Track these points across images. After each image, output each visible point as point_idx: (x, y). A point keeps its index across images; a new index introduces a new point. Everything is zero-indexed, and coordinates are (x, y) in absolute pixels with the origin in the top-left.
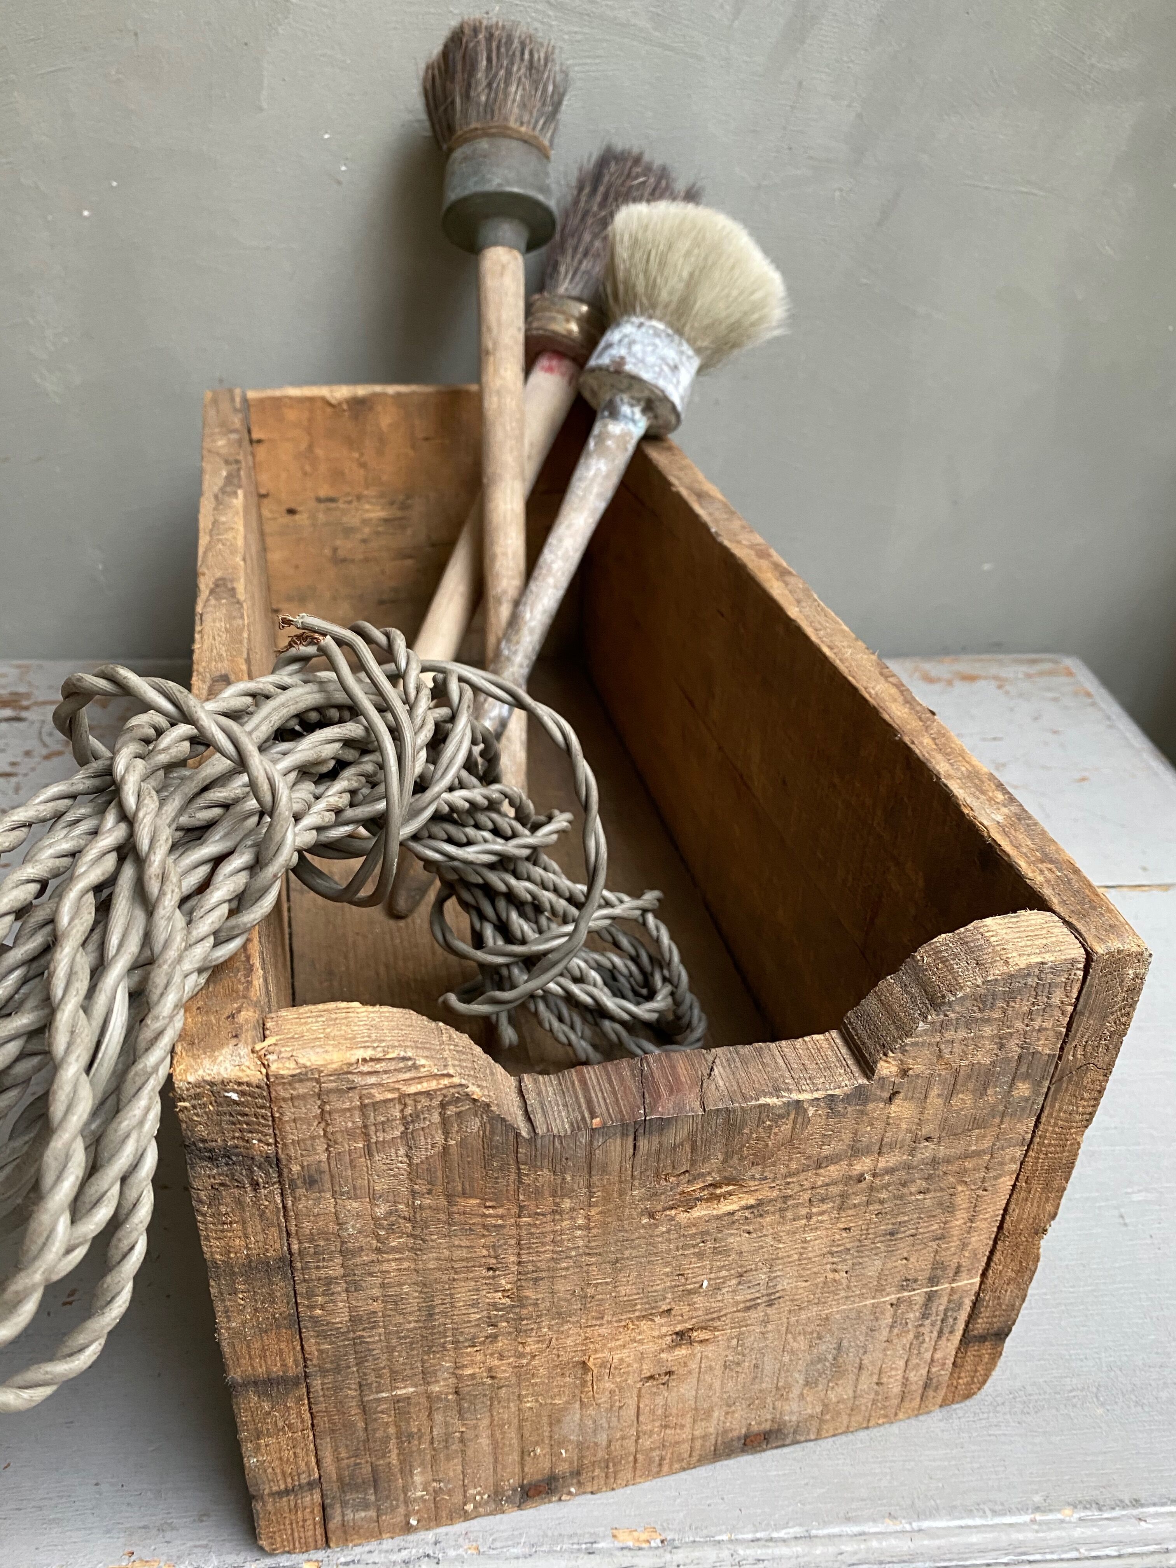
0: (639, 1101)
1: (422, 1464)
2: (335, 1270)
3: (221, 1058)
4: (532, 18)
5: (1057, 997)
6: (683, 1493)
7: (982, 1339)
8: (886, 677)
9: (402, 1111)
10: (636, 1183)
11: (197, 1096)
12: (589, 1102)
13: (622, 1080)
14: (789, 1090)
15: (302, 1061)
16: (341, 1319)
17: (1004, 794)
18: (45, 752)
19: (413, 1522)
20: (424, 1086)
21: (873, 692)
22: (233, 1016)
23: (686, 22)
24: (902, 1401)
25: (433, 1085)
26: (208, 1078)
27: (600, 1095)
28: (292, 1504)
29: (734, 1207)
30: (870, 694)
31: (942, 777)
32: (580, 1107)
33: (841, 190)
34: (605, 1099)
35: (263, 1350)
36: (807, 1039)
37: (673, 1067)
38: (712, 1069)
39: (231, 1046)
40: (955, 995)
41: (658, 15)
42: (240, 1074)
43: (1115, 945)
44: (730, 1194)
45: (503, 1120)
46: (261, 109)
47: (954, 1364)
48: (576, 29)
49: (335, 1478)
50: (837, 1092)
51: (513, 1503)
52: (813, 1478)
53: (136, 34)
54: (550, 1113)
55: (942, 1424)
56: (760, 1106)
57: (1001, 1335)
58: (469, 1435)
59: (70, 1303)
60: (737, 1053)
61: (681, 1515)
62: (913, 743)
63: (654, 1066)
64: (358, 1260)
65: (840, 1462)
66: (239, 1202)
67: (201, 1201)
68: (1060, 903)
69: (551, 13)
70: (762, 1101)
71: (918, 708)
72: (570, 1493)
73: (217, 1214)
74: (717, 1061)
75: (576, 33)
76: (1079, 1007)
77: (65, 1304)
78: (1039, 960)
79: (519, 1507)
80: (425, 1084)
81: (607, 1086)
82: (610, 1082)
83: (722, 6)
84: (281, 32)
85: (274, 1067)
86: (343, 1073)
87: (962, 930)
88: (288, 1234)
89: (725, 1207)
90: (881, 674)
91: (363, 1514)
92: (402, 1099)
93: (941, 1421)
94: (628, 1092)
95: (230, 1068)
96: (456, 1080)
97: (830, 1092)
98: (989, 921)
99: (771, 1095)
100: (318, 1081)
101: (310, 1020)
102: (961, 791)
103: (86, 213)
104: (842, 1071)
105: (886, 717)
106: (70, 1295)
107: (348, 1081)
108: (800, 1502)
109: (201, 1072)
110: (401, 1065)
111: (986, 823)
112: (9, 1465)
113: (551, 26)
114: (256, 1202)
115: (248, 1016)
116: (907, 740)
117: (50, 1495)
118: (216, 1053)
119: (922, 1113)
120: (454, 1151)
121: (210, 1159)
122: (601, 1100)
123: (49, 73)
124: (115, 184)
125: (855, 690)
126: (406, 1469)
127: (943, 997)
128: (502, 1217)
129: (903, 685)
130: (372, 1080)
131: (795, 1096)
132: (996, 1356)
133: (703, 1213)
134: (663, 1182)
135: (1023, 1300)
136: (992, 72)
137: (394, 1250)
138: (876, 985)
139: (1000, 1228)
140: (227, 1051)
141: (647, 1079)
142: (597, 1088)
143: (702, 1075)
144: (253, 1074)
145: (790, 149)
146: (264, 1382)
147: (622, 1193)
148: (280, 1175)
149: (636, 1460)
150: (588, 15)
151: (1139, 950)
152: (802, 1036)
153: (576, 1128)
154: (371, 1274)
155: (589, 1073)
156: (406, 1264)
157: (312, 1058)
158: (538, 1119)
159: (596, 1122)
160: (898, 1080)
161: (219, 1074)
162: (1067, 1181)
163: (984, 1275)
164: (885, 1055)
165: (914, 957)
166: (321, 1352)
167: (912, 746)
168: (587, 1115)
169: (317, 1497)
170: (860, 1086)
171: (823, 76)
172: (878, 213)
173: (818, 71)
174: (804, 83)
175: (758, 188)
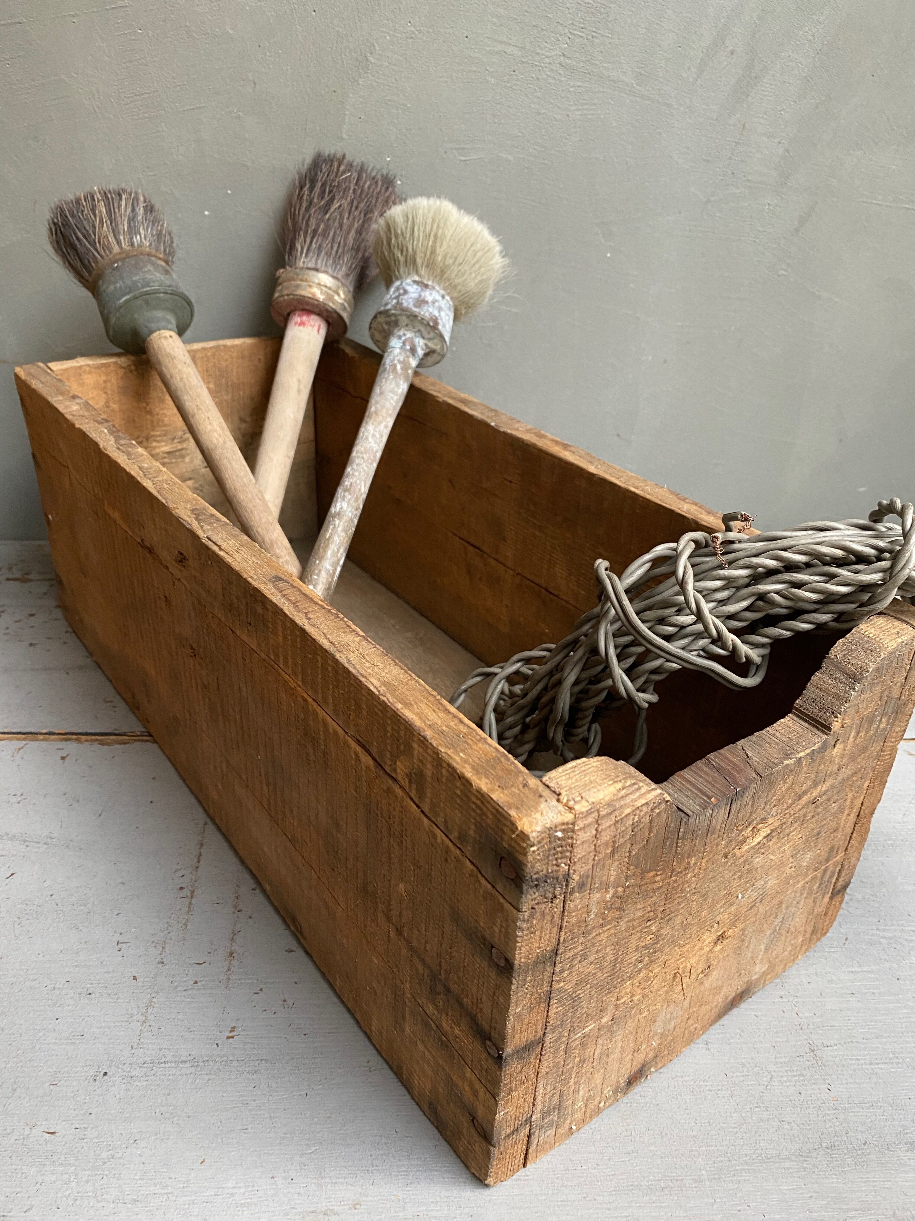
4: (547, 75)
6: (718, 1200)
23: (661, 80)
33: (769, 204)
41: (641, 74)
46: (342, 139)
48: (579, 84)
52: (816, 1192)
53: (255, 83)
55: (908, 1154)
59: (233, 1037)
61: (719, 1217)
65: (835, 1180)
69: (561, 72)
75: (579, 86)
77: (228, 1038)
83: (689, 68)
84: (360, 82)
93: (907, 1151)
103: (206, 213)
106: (231, 1031)
108: (808, 1210)
112: (204, 1160)
113: (561, 81)
117: (239, 1185)
123: (188, 110)
124: (229, 192)
136: (888, 119)
145: (733, 173)
150: (589, 73)
171: (762, 121)
172: (796, 222)
173: (758, 117)
174: (747, 125)
175: (708, 201)
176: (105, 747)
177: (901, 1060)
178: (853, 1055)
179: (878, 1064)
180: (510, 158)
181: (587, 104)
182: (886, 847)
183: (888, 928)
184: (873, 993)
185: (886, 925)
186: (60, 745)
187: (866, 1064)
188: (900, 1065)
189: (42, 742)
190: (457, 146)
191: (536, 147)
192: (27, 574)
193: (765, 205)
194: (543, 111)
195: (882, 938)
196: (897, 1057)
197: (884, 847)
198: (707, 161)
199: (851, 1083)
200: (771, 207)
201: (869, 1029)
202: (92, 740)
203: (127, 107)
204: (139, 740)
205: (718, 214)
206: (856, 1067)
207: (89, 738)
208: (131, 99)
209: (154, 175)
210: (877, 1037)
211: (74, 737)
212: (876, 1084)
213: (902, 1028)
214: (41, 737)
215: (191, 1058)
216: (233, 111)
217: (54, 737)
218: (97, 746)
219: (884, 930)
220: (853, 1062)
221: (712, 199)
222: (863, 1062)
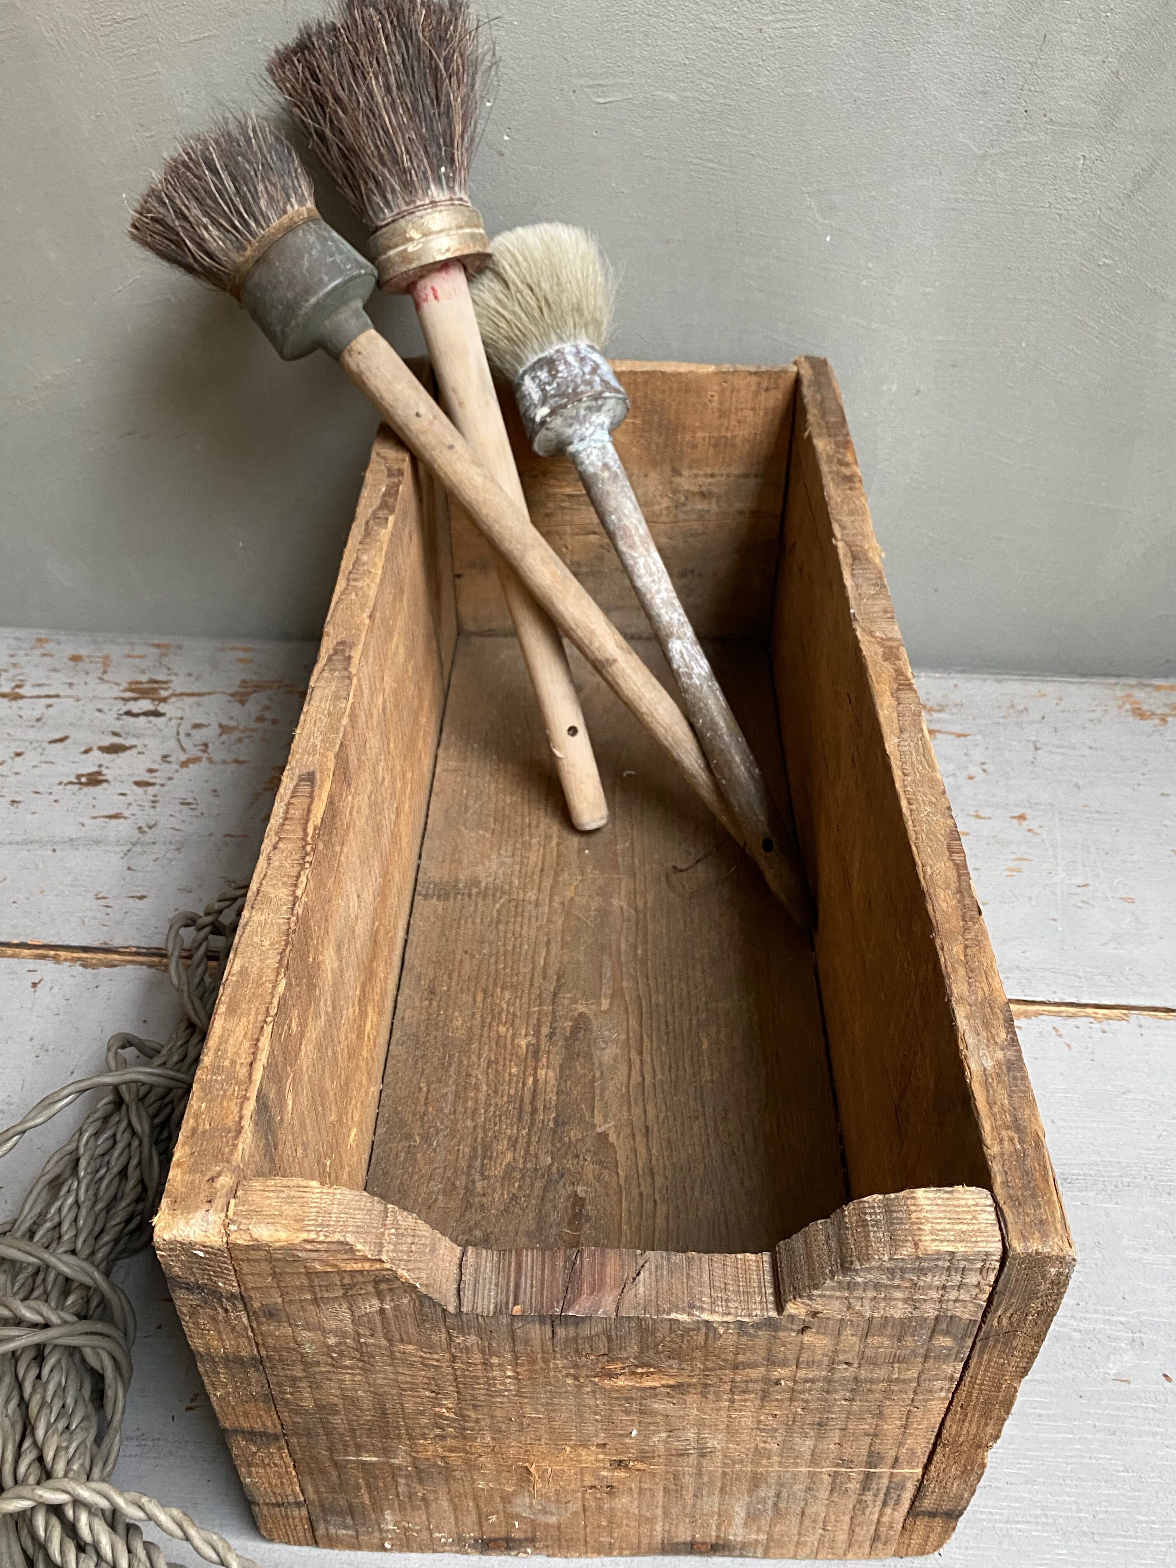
0: (561, 1296)
1: (391, 1508)
2: (298, 1371)
3: (193, 1221)
5: (973, 1279)
7: (933, 1515)
8: (952, 853)
9: (341, 1280)
10: (558, 1356)
11: (171, 1250)
12: (517, 1286)
13: (553, 1270)
14: (702, 1309)
15: (255, 1236)
16: (308, 1404)
17: (1008, 1033)
18: (183, 757)
19: (388, 1545)
20: (358, 1266)
21: (929, 871)
22: (212, 1180)
24: (850, 1546)
25: (367, 1266)
26: (179, 1239)
27: (529, 1281)
28: (284, 1513)
29: (657, 1384)
30: (925, 873)
31: (953, 999)
32: (508, 1290)
34: (532, 1287)
35: (245, 1412)
36: (739, 1256)
37: (603, 1265)
38: (638, 1274)
39: (203, 1212)
40: (861, 1265)
42: (205, 1239)
43: (1035, 1246)
44: (652, 1373)
45: (430, 1298)
47: (903, 1527)
49: (317, 1503)
50: (746, 1319)
51: (476, 1549)
54: (481, 1291)
56: (670, 1320)
57: (952, 1515)
58: (431, 1497)
60: (669, 1260)
62: (942, 949)
63: (586, 1260)
64: (317, 1369)
66: (214, 1319)
67: (183, 1313)
68: (1002, 1183)
70: (673, 1316)
71: (968, 901)
72: (526, 1552)
73: (196, 1323)
74: (647, 1265)
76: (998, 1289)
78: (951, 1249)
79: (481, 1553)
80: (360, 1265)
81: (539, 1272)
82: (543, 1270)
85: (232, 1237)
86: (290, 1249)
87: (893, 1195)
88: (257, 1345)
89: (648, 1383)
90: (949, 847)
91: (344, 1532)
92: (341, 1273)
94: (555, 1284)
95: (198, 1232)
96: (388, 1266)
97: (739, 1319)
98: (920, 1192)
99: (683, 1311)
100: (268, 1251)
101: (271, 1194)
102: (965, 1022)
104: (758, 1299)
105: (930, 908)
107: (293, 1256)
109: (175, 1232)
110: (341, 1248)
111: (973, 1066)
114: (227, 1320)
115: (225, 1181)
116: (938, 942)
118: (191, 1216)
119: (837, 1344)
120: (390, 1314)
121: (187, 1289)
122: (528, 1287)
125: (914, 863)
126: (378, 1508)
127: (852, 1263)
128: (437, 1361)
129: (965, 867)
130: (314, 1255)
131: (706, 1316)
132: (948, 1532)
133: (627, 1383)
134: (583, 1359)
135: (973, 1494)
137: (346, 1367)
138: (807, 1225)
139: (939, 1435)
140: (200, 1214)
141: (575, 1274)
142: (529, 1274)
143: (627, 1278)
144: (216, 1240)
145: (1026, 111)
146: (249, 1432)
147: (545, 1361)
148: (245, 1305)
149: (586, 1542)
151: (1061, 1254)
152: (736, 1253)
153: (498, 1312)
154: (330, 1380)
155: (527, 1255)
156: (358, 1378)
157: (265, 1233)
158: (467, 1294)
159: (517, 1310)
160: (808, 1319)
161: (188, 1236)
162: (1008, 1414)
163: (926, 1468)
164: (795, 1298)
165: (843, 1211)
166: (294, 1423)
167: (940, 953)
168: (511, 1299)
169: (304, 1512)
170: (770, 1318)
171: (1074, 29)
172: (1129, 184)
173: (1068, 22)
174: (1049, 37)
175: (984, 156)
176: (90, 970)
177: (1051, 1520)
178: (986, 1507)
179: (1018, 1523)
180: (672, 97)
181: (791, 12)
182: (1120, 1185)
183: (1088, 1315)
184: (1040, 1416)
185: (1087, 1312)
186: (32, 964)
187: (1000, 1521)
188: (1047, 1528)
189: (11, 959)
190: (591, 82)
191: (711, 80)
192: (18, 686)
193: (1079, 159)
194: (722, 25)
195: (1075, 1330)
196: (1046, 1515)
197: (1116, 1186)
198: (984, 93)
199: (972, 1548)
200: (1087, 162)
201: (1019, 1469)
202: (73, 960)
203: (106, 39)
204: (131, 962)
205: (1001, 175)
206: (985, 1523)
207: (69, 955)
208: (110, 29)
209: (152, 136)
210: (1027, 1483)
211: (52, 953)
212: (1006, 1551)
213: (1065, 1472)
214: (10, 951)
215: (138, 1433)
216: (257, 40)
217: (26, 952)
218: (78, 969)
219: (1081, 1319)
220: (984, 1517)
221: (991, 151)
222: (998, 1517)
